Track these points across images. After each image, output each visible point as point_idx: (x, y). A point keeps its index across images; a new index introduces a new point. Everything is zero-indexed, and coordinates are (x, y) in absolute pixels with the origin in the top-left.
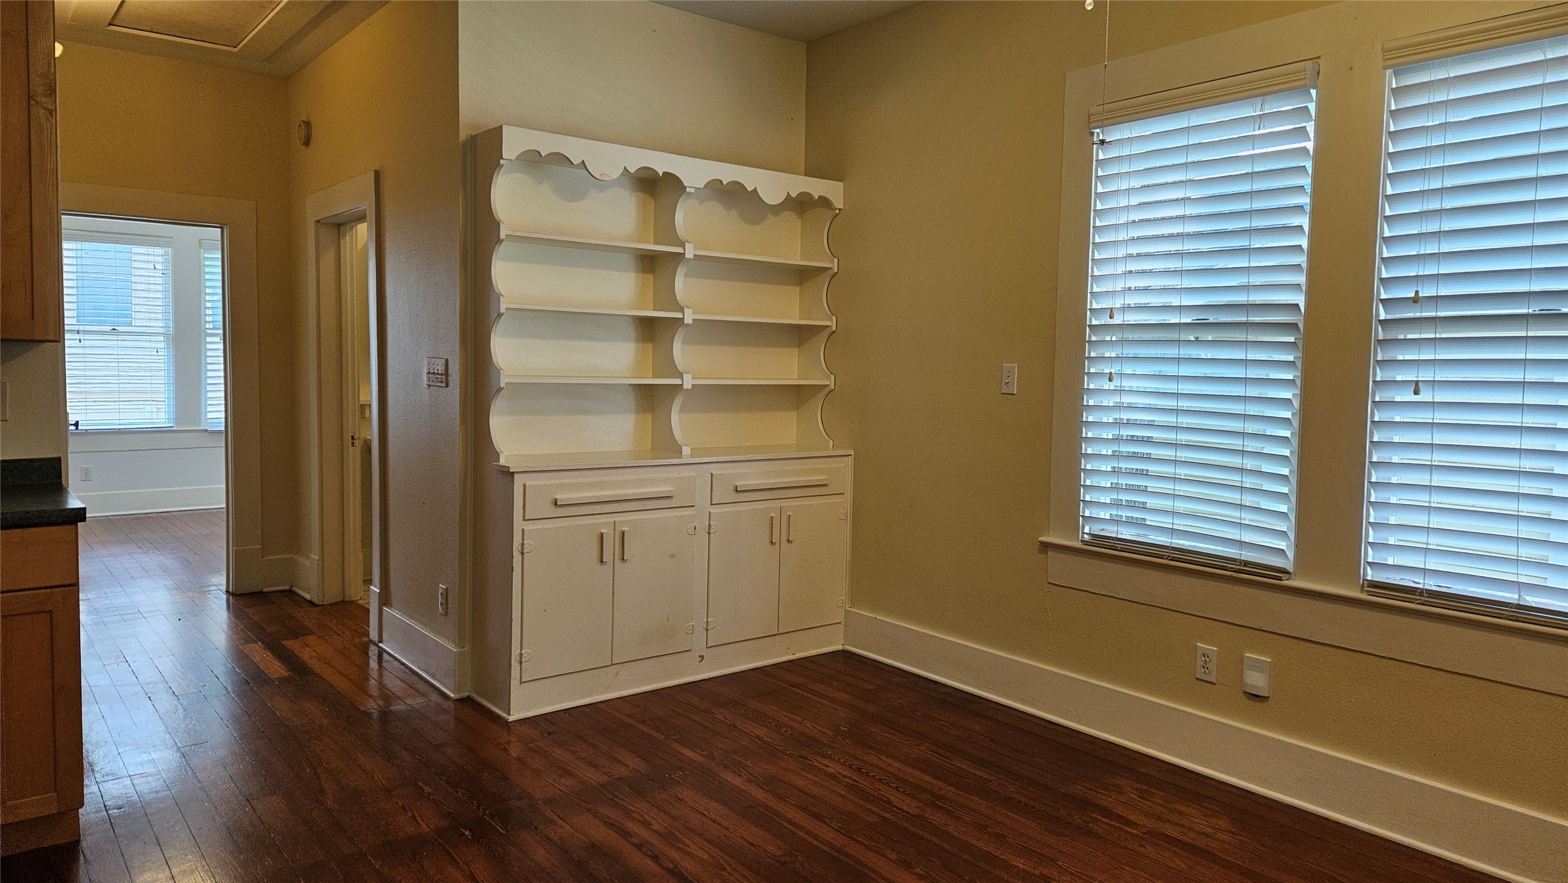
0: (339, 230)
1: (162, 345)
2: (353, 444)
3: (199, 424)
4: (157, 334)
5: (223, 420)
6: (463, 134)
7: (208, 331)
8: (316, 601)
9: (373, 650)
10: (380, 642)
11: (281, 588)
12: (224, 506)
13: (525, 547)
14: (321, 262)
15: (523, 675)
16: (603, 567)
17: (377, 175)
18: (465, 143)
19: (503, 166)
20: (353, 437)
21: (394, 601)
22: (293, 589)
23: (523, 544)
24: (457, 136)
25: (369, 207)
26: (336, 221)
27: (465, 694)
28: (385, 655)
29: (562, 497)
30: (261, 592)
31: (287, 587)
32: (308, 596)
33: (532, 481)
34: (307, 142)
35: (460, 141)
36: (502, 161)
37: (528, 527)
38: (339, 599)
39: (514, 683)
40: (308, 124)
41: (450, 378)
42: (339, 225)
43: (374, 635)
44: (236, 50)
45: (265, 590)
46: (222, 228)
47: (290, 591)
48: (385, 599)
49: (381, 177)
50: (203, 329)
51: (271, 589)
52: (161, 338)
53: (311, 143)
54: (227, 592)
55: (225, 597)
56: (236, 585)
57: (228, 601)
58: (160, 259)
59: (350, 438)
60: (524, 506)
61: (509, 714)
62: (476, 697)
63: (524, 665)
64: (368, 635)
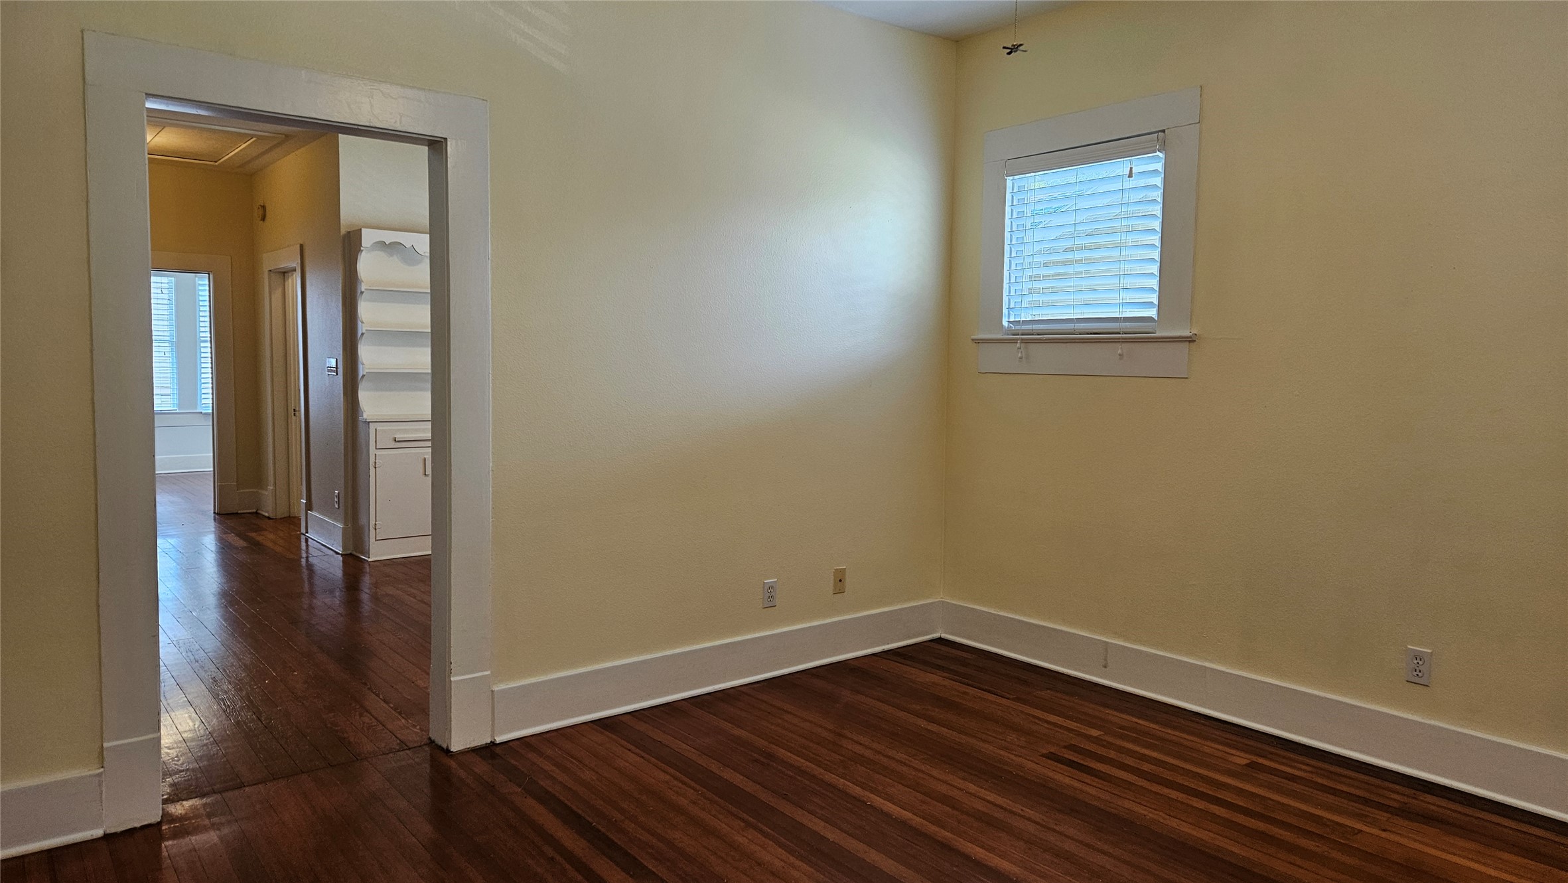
0: (284, 276)
1: (168, 349)
2: (295, 414)
3: (196, 408)
4: (164, 341)
5: (211, 405)
6: (343, 231)
7: (202, 339)
8: (271, 516)
9: (303, 539)
10: (307, 533)
11: (250, 511)
12: (212, 469)
13: (377, 464)
14: (273, 297)
15: (377, 536)
16: (427, 478)
17: (302, 246)
18: (344, 236)
19: (362, 251)
20: (294, 410)
21: (314, 505)
22: (259, 511)
23: (375, 463)
24: (340, 232)
25: (296, 264)
26: (284, 271)
27: (349, 552)
28: (310, 540)
29: (399, 436)
30: (237, 513)
31: (255, 511)
32: (267, 515)
33: (380, 427)
34: (263, 219)
35: (341, 234)
36: (362, 248)
37: (379, 452)
38: (286, 515)
39: (372, 540)
40: (264, 207)
41: (338, 370)
42: (284, 273)
43: (303, 531)
44: (217, 164)
45: (239, 512)
46: (209, 274)
47: (256, 513)
48: (309, 507)
49: (304, 248)
50: (198, 337)
51: (242, 511)
52: (167, 344)
53: (267, 218)
54: (214, 513)
55: (213, 515)
56: (220, 508)
57: (215, 517)
58: (166, 286)
59: (293, 410)
60: (376, 441)
61: (369, 558)
62: (354, 553)
63: (377, 530)
64: (300, 531)
